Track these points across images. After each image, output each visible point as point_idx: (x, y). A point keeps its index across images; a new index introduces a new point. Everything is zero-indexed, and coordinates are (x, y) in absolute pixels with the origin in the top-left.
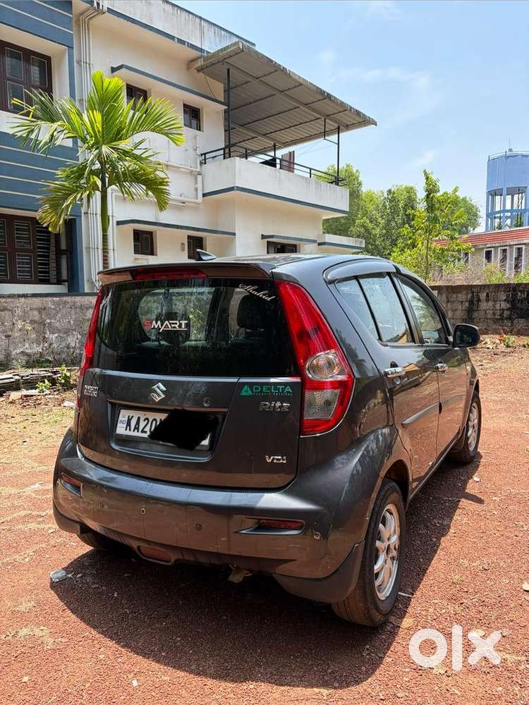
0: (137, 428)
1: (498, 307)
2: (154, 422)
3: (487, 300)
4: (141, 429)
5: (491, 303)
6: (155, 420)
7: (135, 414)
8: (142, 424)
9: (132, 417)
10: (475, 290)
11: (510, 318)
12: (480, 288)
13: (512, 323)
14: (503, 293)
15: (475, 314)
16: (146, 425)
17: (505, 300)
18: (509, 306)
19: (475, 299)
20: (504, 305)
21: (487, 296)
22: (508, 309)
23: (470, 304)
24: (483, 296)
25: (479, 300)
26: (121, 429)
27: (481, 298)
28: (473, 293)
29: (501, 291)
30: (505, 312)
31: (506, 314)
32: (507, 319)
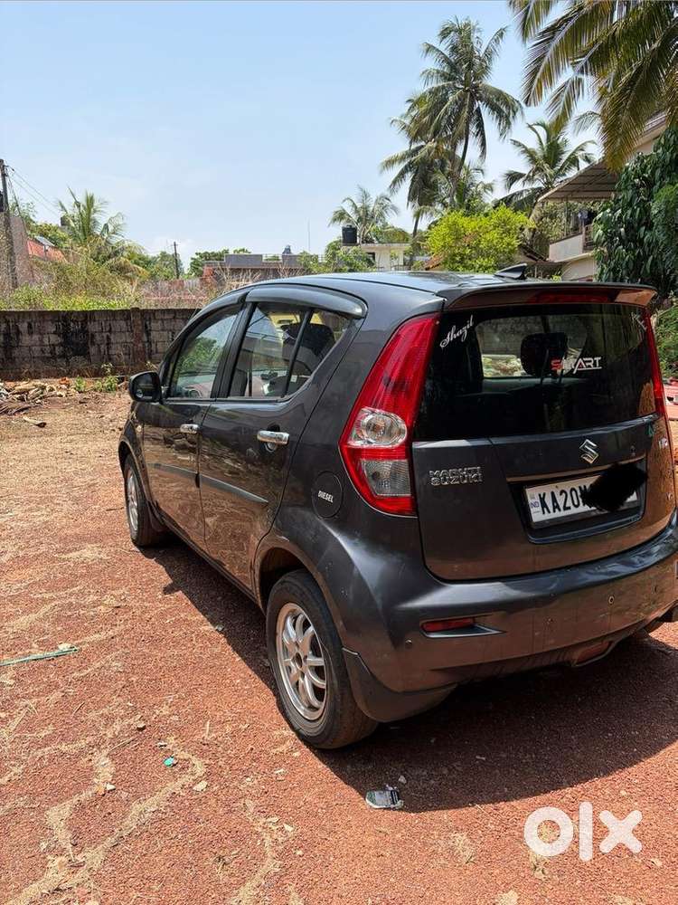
0: (556, 507)
1: (46, 341)
2: (573, 492)
3: (31, 333)
4: (561, 507)
5: (36, 337)
6: (573, 489)
7: (546, 490)
8: (561, 500)
9: (544, 495)
10: (10, 319)
11: (63, 356)
12: (19, 317)
13: (67, 361)
14: (50, 323)
15: (16, 353)
16: (566, 500)
17: (54, 333)
18: (60, 340)
19: (13, 331)
20: (54, 339)
21: (30, 326)
22: (60, 344)
23: (5, 339)
24: (23, 327)
25: (18, 332)
26: (537, 515)
27: (21, 329)
28: (7, 322)
29: (48, 321)
30: (57, 348)
31: (58, 350)
32: (60, 357)
